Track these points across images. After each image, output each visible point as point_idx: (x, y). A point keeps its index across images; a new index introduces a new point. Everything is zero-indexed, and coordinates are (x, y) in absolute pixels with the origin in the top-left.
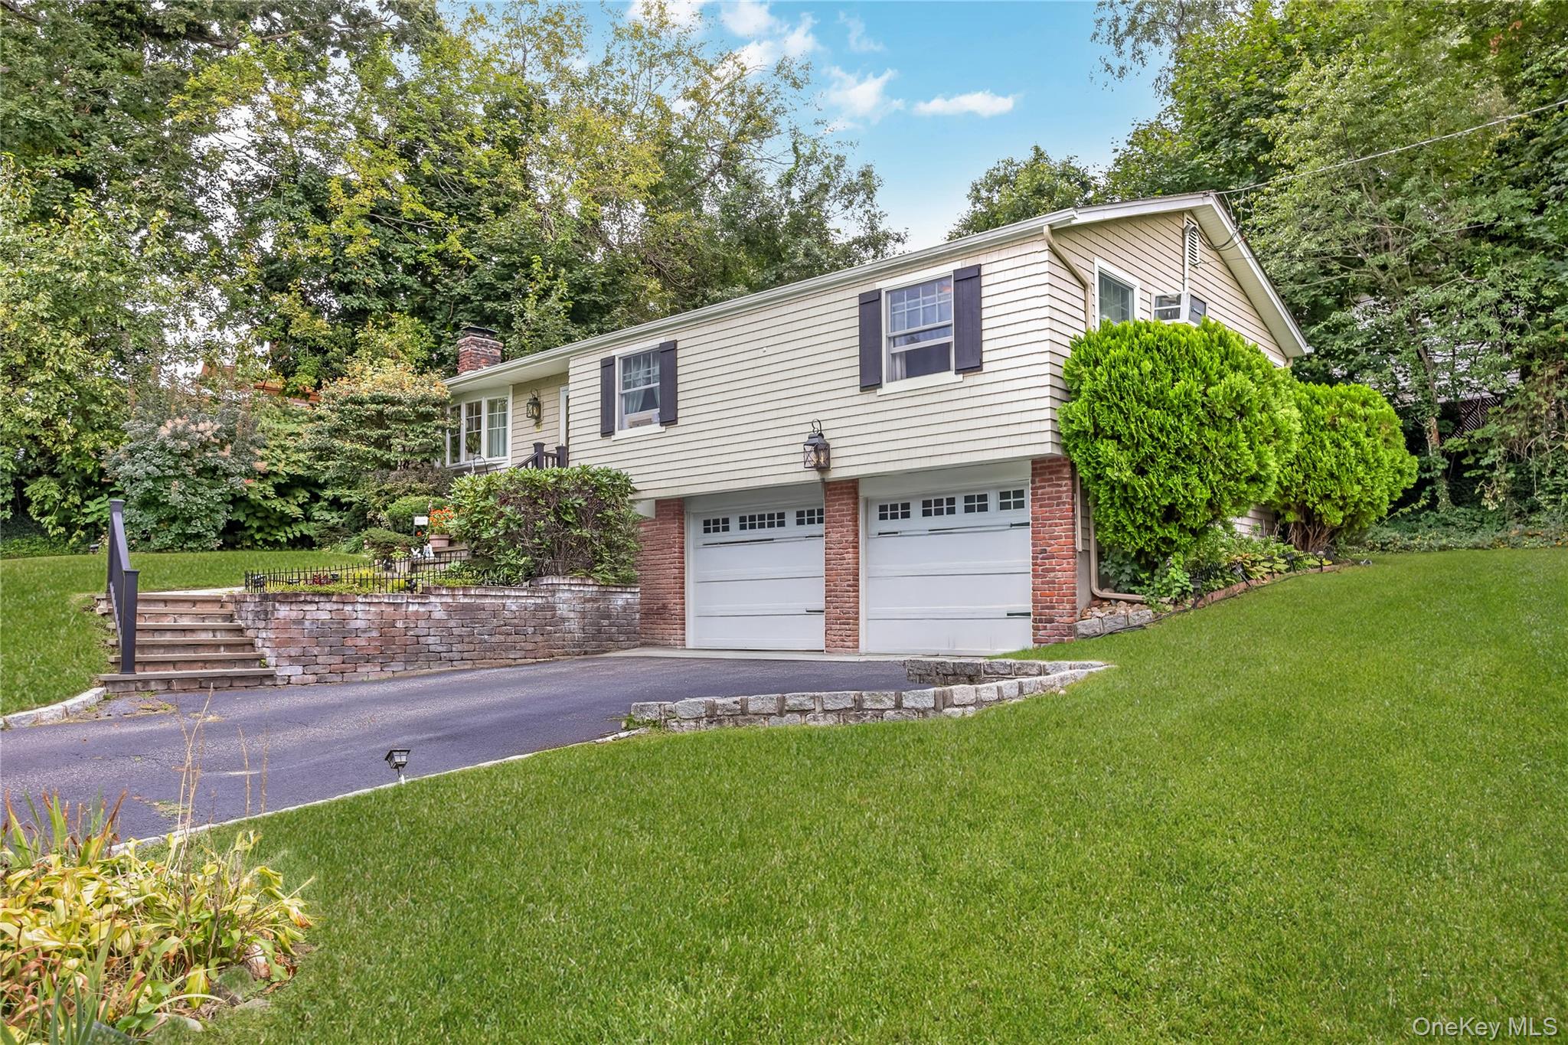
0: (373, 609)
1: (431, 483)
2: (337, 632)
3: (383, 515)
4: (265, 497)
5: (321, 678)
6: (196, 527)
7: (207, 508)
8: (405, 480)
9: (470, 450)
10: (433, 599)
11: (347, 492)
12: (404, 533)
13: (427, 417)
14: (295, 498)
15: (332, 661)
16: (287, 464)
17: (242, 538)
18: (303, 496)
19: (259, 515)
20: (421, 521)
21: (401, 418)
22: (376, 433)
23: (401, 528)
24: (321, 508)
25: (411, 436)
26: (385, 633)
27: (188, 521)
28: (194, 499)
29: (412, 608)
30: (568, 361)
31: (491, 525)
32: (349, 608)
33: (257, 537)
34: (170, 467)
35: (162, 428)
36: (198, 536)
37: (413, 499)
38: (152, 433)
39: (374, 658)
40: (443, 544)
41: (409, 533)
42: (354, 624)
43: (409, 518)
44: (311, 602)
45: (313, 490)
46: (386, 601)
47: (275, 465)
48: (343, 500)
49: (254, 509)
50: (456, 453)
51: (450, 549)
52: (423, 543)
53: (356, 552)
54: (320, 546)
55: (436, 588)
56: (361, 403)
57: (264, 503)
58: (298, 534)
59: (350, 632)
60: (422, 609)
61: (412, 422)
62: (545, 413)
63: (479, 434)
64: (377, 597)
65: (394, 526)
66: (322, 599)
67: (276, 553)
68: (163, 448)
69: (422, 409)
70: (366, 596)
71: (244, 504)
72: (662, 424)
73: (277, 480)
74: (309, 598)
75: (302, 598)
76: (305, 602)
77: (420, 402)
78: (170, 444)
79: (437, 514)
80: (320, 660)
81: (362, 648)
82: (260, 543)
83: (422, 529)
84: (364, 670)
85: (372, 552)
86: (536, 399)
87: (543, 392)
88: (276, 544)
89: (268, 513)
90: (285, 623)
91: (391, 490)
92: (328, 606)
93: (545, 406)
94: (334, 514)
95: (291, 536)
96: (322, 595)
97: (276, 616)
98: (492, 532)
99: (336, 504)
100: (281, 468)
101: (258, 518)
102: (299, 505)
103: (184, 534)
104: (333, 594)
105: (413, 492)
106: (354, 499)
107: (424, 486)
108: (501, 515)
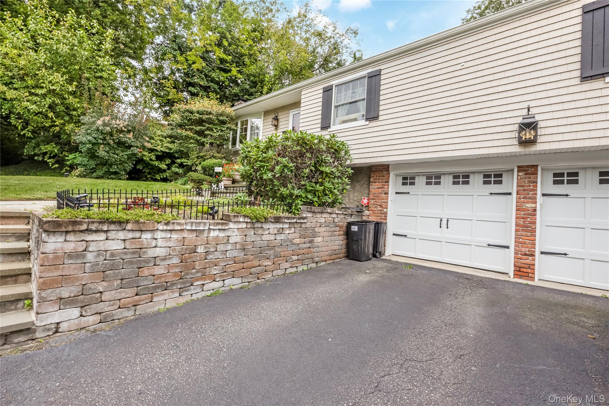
0: (174, 236)
1: (223, 154)
2: (131, 263)
3: (199, 168)
4: (151, 160)
5: (105, 318)
6: (114, 169)
7: (120, 160)
8: (211, 152)
9: (241, 142)
10: (231, 225)
11: (186, 161)
12: (209, 176)
13: (223, 123)
14: (165, 162)
15: (123, 295)
16: (162, 147)
17: (142, 177)
18: (168, 161)
19: (149, 167)
20: (218, 169)
21: (210, 122)
22: (198, 128)
23: (207, 173)
24: (176, 167)
25: (215, 131)
26: (186, 259)
27: (111, 165)
28: (114, 155)
29: (213, 234)
30: (301, 91)
31: (268, 170)
32: (147, 236)
33: (148, 176)
34: (101, 139)
35: (99, 120)
36: (116, 173)
37: (214, 161)
38: (94, 123)
39: (173, 284)
40: (229, 183)
41: (211, 176)
42: (152, 253)
43: (212, 168)
44: (97, 231)
45: (173, 159)
46: (189, 227)
47: (156, 146)
48: (184, 164)
49: (147, 165)
50: (234, 144)
51: (233, 185)
52: (219, 181)
53: (185, 184)
54: (171, 181)
55: (234, 216)
56: (192, 113)
57: (151, 162)
58: (165, 176)
59: (147, 261)
60: (222, 234)
61: (216, 124)
62: (280, 124)
63: (246, 135)
64: (179, 224)
65: (204, 172)
66: (112, 227)
67: (156, 183)
68: (98, 130)
69: (221, 118)
70: (167, 224)
71: (143, 163)
72: (367, 119)
73: (157, 153)
74: (93, 227)
75: (84, 227)
76: (88, 231)
77: (221, 115)
78: (101, 128)
79: (227, 167)
80: (106, 296)
81: (161, 276)
82: (150, 179)
83: (219, 174)
84: (161, 298)
85: (192, 184)
86: (276, 116)
87: (280, 114)
88: (156, 180)
89: (153, 167)
90: (56, 258)
91: (204, 156)
92: (122, 235)
93: (280, 120)
94: (180, 170)
95: (162, 177)
96: (113, 223)
97: (42, 249)
98: (270, 175)
99: (181, 165)
100: (159, 148)
101: (149, 169)
102: (166, 165)
103: (109, 171)
104: (127, 222)
105: (214, 157)
106: (189, 164)
107: (220, 155)
108: (278, 163)
